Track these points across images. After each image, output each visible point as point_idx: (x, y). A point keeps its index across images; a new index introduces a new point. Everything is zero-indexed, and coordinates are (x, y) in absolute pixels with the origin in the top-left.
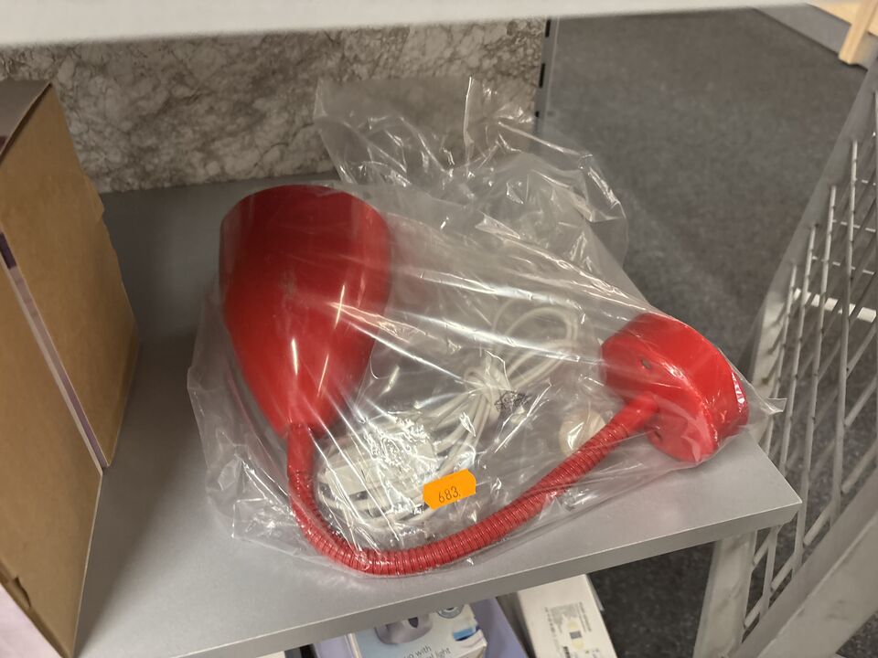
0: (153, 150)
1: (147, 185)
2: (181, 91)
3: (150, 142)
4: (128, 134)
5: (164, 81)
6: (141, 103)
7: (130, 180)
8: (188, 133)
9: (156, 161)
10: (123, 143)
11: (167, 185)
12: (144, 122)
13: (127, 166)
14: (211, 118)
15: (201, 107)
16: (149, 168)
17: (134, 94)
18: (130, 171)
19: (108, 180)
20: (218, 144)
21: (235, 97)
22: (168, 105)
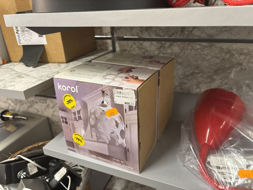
0: (185, 83)
1: (181, 91)
2: (197, 71)
3: (185, 81)
4: (181, 79)
5: (193, 68)
6: (187, 72)
7: (178, 89)
8: (195, 81)
9: (185, 86)
10: (179, 81)
11: (186, 92)
12: (186, 76)
14: (201, 78)
15: (200, 75)
16: (183, 87)
17: (186, 70)
18: (178, 87)
20: (201, 85)
21: (209, 74)
22: (192, 74)
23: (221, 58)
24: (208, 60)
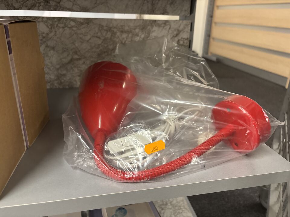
0: (64, 75)
1: (61, 87)
2: (76, 57)
3: (64, 72)
4: (58, 69)
5: (71, 53)
6: (64, 60)
7: (56, 85)
8: (76, 70)
9: (65, 79)
10: (56, 72)
11: (67, 87)
12: (63, 66)
13: (56, 80)
14: (84, 66)
15: (81, 62)
16: (62, 81)
17: (62, 57)
18: (56, 82)
19: (49, 84)
21: (92, 59)
22: (71, 61)
23: (102, 38)
24: (88, 41)
